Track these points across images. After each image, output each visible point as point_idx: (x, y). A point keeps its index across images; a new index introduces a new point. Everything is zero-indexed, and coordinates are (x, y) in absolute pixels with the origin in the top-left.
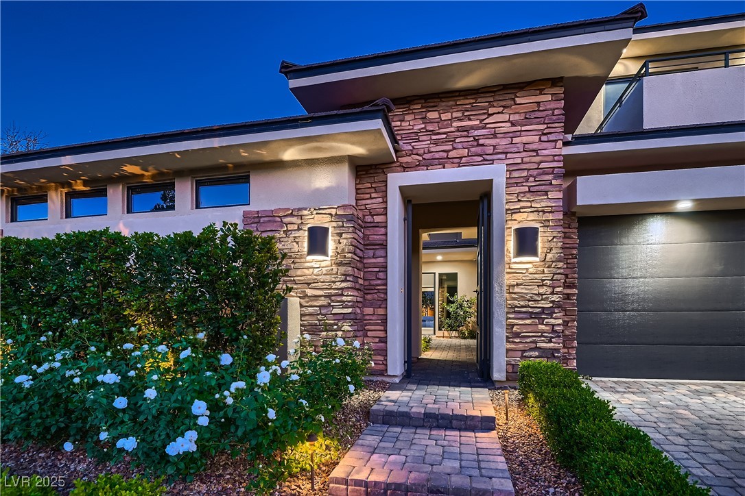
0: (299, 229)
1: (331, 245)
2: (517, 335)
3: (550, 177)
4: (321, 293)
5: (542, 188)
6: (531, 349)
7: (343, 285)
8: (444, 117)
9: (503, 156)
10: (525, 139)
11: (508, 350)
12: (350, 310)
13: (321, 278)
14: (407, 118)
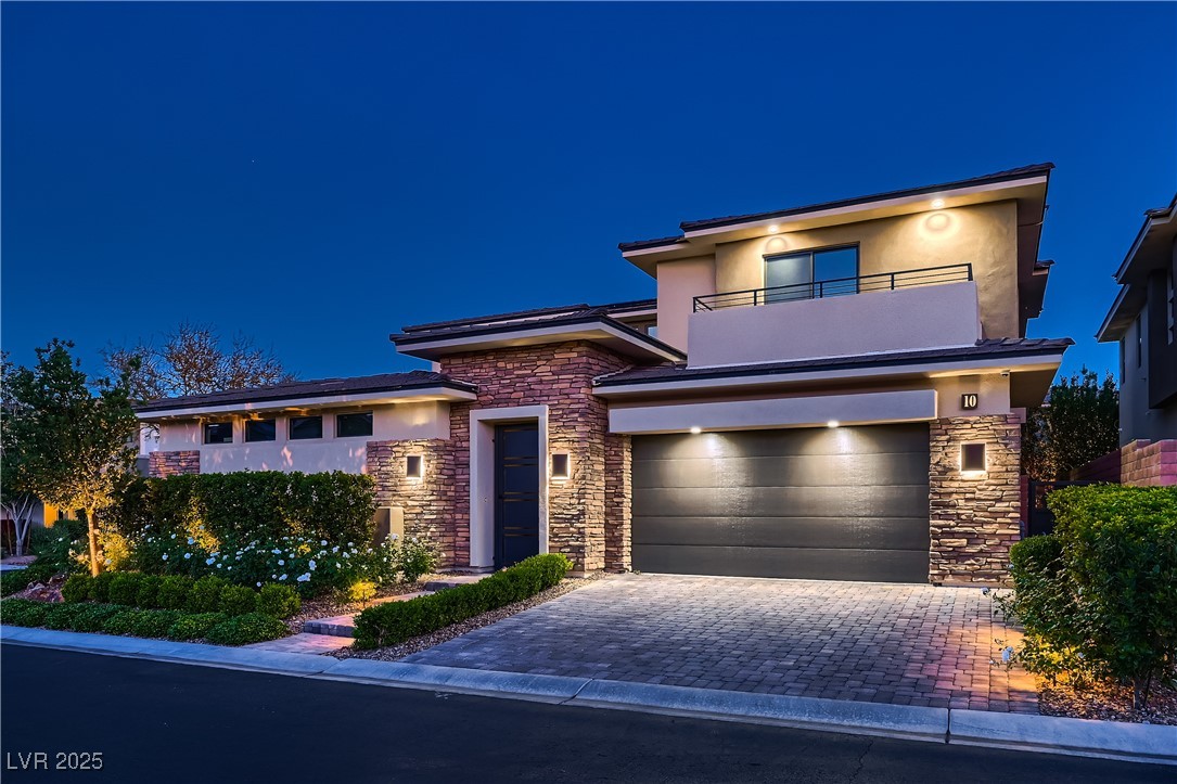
0: (403, 456)
1: (423, 467)
2: (556, 535)
3: (577, 415)
4: (417, 503)
5: (572, 423)
6: (565, 547)
7: (431, 498)
8: (509, 366)
9: (546, 398)
10: (561, 386)
11: (550, 547)
12: (434, 517)
13: (418, 493)
14: (484, 366)
